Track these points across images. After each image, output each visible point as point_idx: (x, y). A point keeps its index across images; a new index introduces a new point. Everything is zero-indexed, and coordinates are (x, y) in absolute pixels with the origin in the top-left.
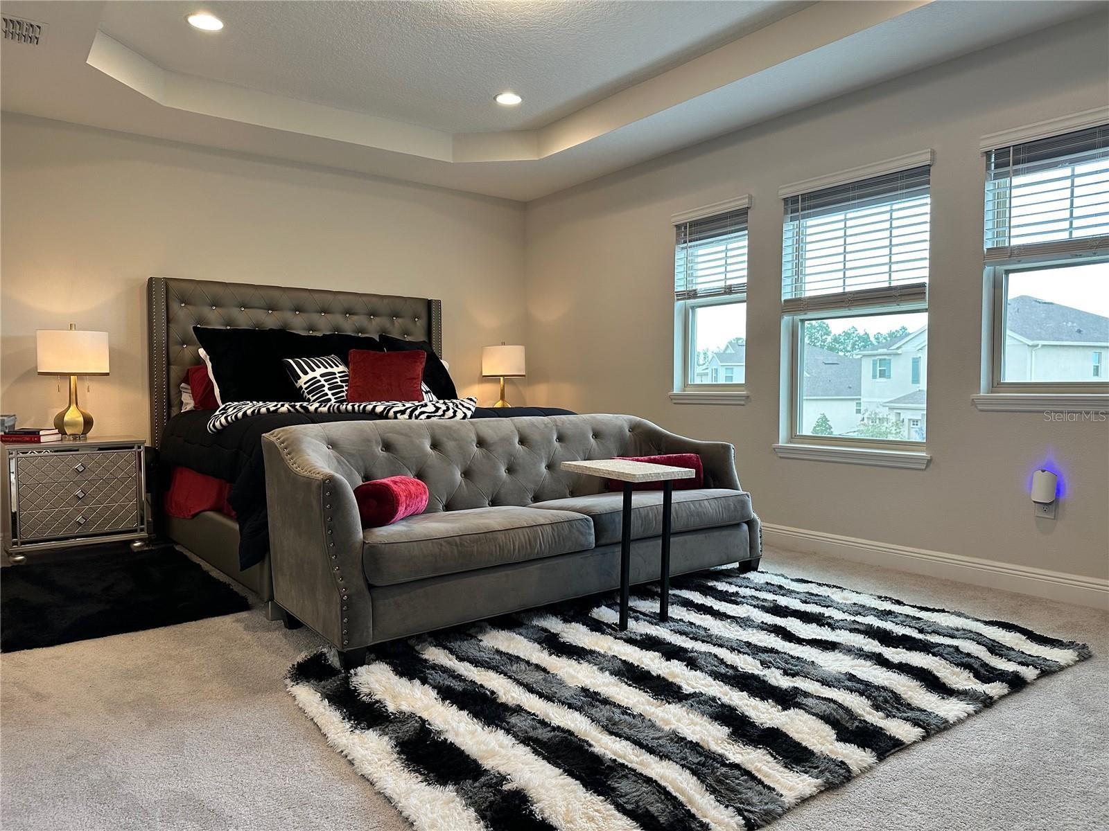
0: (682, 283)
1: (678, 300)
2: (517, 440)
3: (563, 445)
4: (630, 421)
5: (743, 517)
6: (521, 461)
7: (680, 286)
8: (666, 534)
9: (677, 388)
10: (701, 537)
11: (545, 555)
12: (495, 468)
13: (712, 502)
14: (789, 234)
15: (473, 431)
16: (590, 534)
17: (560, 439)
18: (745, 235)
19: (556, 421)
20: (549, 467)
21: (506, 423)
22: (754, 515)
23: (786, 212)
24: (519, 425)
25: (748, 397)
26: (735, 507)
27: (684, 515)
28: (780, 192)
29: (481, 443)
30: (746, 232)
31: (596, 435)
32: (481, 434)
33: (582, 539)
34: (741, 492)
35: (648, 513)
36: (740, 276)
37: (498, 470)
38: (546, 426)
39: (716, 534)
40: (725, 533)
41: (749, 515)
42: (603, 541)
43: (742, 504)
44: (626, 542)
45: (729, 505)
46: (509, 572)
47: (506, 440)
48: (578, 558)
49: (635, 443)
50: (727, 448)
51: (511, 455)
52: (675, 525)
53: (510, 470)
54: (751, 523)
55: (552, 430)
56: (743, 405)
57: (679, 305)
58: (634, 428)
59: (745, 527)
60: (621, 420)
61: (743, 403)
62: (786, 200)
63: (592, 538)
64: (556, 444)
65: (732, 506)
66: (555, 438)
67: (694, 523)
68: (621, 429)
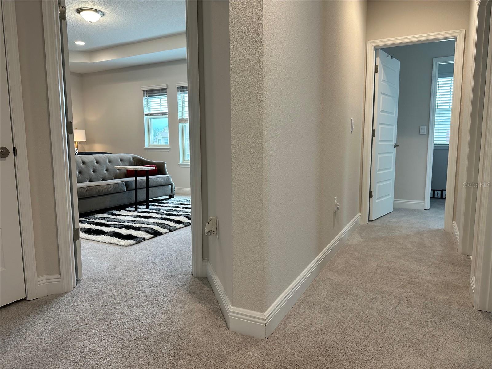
0: (146, 110)
1: (145, 116)
2: (95, 162)
3: (111, 163)
4: (132, 156)
5: (169, 182)
6: (97, 168)
7: (145, 111)
8: (147, 187)
9: (147, 146)
10: (157, 188)
11: (112, 193)
12: (89, 170)
13: (160, 178)
14: (180, 98)
15: (80, 159)
16: (124, 187)
17: (109, 162)
18: (166, 97)
19: (107, 156)
20: (107, 170)
21: (91, 156)
22: (172, 182)
23: (178, 91)
24: (95, 157)
25: (170, 149)
26: (167, 179)
27: (152, 182)
28: (176, 85)
29: (84, 163)
30: (166, 96)
31: (121, 160)
32: (83, 160)
33: (122, 188)
34: (168, 175)
35: (141, 182)
36: (165, 110)
37: (90, 171)
38: (104, 157)
39: (161, 187)
40: (164, 187)
41: (171, 182)
42: (128, 189)
43: (169, 179)
44: (136, 189)
45: (165, 179)
46: (101, 197)
47: (92, 162)
48: (121, 193)
49: (135, 162)
50: (164, 164)
51: (94, 167)
52: (150, 185)
53: (94, 171)
54: (171, 184)
55: (106, 158)
56: (168, 151)
57: (146, 118)
58: (134, 158)
59: (170, 185)
60: (130, 156)
61: (168, 150)
62: (178, 87)
63: (125, 188)
64: (109, 163)
65: (166, 179)
66: (108, 161)
67: (155, 184)
68: (129, 158)
